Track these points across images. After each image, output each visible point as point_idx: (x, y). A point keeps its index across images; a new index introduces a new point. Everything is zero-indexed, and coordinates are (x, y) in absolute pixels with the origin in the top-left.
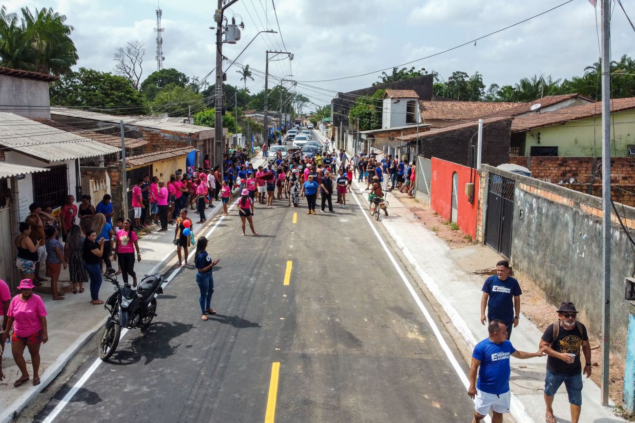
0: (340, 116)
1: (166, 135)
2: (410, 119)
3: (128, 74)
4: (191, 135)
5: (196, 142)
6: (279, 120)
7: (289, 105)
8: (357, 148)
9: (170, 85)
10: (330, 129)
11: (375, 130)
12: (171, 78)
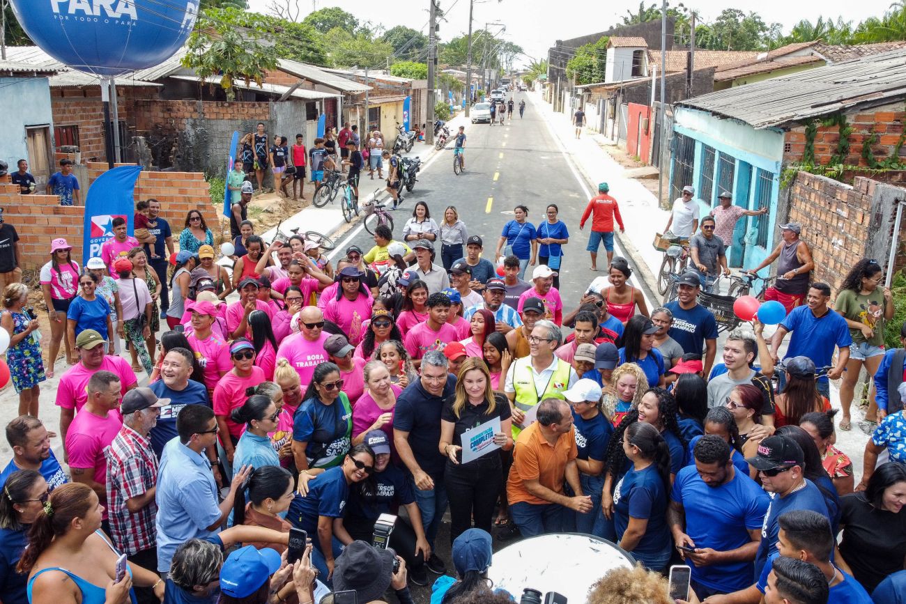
0: (558, 70)
1: (381, 84)
2: (636, 72)
3: (281, 15)
4: (404, 84)
5: (408, 90)
6: (481, 77)
7: (495, 57)
8: (573, 106)
9: (334, 31)
10: (548, 88)
11: (593, 84)
12: (335, 20)
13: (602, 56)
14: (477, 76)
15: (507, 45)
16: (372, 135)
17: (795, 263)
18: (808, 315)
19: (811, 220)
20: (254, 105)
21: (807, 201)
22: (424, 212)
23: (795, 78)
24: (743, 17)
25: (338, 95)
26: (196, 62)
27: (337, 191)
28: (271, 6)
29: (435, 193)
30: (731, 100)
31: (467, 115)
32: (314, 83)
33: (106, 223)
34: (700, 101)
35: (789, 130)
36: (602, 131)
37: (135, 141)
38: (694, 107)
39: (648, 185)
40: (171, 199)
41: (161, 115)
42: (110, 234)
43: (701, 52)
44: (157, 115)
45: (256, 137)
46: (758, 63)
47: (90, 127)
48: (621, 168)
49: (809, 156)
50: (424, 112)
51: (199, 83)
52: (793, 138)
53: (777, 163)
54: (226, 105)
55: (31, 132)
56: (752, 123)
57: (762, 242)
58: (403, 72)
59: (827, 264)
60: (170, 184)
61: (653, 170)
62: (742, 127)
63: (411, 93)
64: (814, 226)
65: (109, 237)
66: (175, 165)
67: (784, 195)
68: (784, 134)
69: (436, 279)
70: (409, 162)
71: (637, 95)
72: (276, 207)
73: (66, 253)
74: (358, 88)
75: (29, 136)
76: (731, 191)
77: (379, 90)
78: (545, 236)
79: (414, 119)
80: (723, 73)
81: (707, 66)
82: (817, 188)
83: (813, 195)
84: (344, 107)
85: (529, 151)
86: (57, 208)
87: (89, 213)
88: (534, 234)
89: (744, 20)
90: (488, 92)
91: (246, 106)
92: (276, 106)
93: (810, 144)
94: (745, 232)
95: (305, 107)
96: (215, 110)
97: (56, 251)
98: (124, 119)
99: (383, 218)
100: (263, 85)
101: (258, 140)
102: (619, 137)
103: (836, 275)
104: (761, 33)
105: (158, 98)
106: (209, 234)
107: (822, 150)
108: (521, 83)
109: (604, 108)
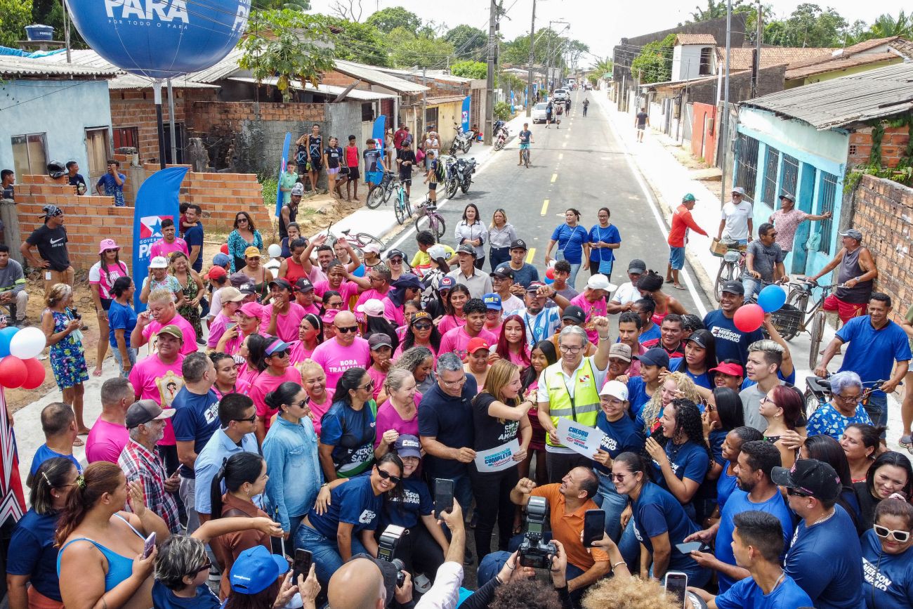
0: (623, 69)
1: (440, 84)
2: (704, 70)
3: (344, 16)
4: (463, 84)
5: (467, 90)
6: (544, 76)
7: (559, 55)
8: (638, 105)
9: (397, 31)
10: (613, 87)
11: (659, 83)
12: (398, 20)
13: (669, 55)
14: (540, 75)
15: (572, 43)
16: (428, 136)
17: (857, 270)
18: (867, 326)
19: (875, 226)
20: (309, 107)
21: (871, 206)
22: (474, 214)
23: (867, 75)
24: (820, 13)
25: (395, 96)
26: (253, 63)
27: (390, 192)
28: (334, 7)
29: (491, 195)
30: (798, 99)
31: (529, 115)
32: (370, 84)
33: (154, 223)
34: (765, 101)
35: (855, 132)
36: (667, 131)
37: (192, 142)
38: (758, 107)
39: (712, 187)
40: (225, 200)
41: (219, 116)
42: (158, 234)
43: (773, 49)
44: (214, 116)
45: (311, 138)
46: (834, 59)
47: (150, 128)
48: (685, 169)
49: (876, 158)
50: (483, 112)
51: (257, 84)
52: (859, 140)
53: (841, 165)
54: (282, 106)
55: (90, 134)
56: (814, 124)
57: (824, 247)
58: (464, 71)
59: (891, 273)
60: (224, 185)
61: (717, 172)
62: (806, 128)
63: (470, 93)
64: (878, 232)
65: (157, 238)
66: (231, 166)
67: (848, 200)
68: (849, 136)
69: (480, 284)
70: (464, 164)
71: (703, 94)
72: (329, 209)
73: (114, 253)
74: (416, 88)
75: (89, 138)
76: (794, 195)
77: (436, 89)
78: (596, 241)
79: (473, 120)
80: (795, 71)
81: (778, 64)
82: (882, 193)
83: (878, 200)
84: (401, 108)
85: (590, 151)
86: (112, 209)
87: (138, 215)
88: (586, 238)
89: (821, 15)
90: (552, 91)
91: (301, 107)
92: (331, 107)
93: (876, 146)
94: (808, 237)
95: (360, 108)
96: (272, 111)
97: (105, 250)
98: (182, 120)
99: (434, 220)
100: (319, 86)
101: (313, 141)
102: (684, 137)
103: (901, 284)
104: (840, 29)
105: (216, 100)
106: (257, 236)
107: (890, 152)
108: (586, 82)
109: (669, 108)
